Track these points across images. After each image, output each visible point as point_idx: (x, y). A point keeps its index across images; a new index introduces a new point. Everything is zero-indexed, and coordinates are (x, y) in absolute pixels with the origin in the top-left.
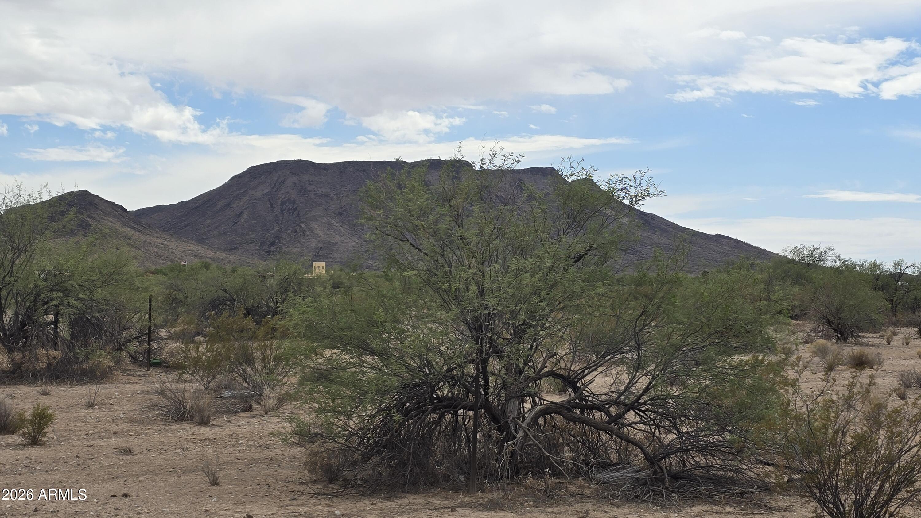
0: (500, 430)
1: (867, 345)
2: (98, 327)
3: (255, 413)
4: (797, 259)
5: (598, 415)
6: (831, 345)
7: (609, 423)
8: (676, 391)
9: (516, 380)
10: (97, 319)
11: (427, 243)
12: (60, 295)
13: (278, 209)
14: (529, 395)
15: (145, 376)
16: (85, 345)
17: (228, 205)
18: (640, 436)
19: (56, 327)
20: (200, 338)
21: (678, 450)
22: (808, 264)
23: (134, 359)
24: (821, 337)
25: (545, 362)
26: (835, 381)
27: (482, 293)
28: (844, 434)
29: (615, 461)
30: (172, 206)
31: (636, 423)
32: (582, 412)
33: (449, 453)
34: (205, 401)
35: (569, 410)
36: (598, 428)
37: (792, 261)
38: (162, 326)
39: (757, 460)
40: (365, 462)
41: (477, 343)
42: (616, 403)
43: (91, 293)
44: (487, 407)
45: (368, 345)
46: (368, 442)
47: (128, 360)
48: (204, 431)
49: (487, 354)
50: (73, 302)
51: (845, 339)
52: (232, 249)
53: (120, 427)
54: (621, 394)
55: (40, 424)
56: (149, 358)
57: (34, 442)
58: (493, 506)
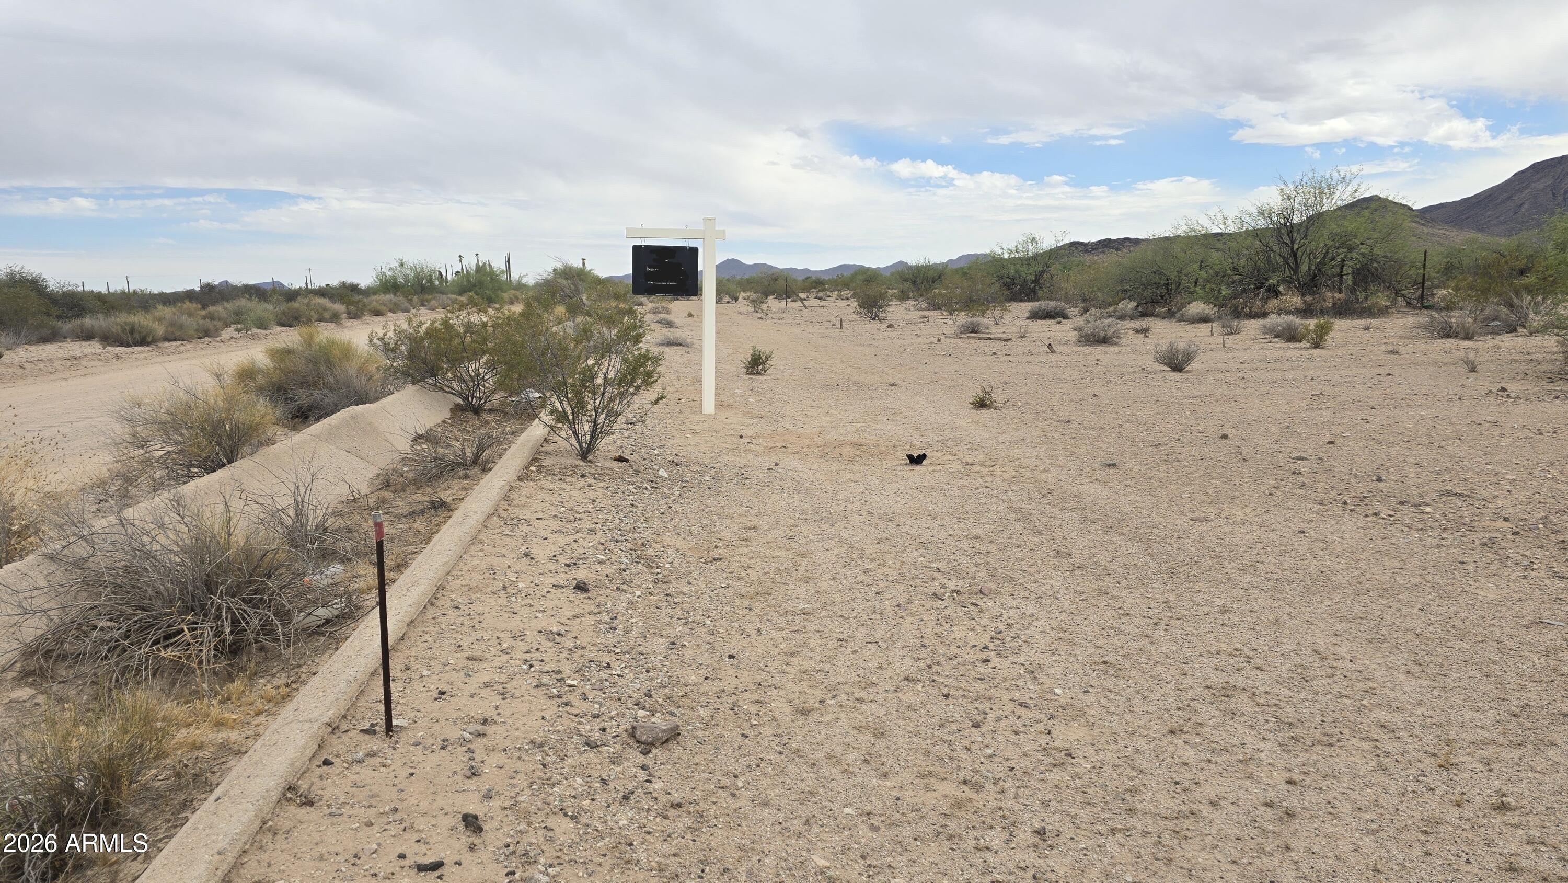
2: (1378, 277)
3: (1519, 333)
10: (1377, 269)
12: (1345, 250)
15: (1417, 314)
23: (1409, 302)
34: (1471, 327)
43: (1372, 248)
47: (1403, 303)
48: (1467, 343)
50: (1355, 256)
53: (1391, 340)
55: (1322, 333)
56: (1422, 303)
57: (1317, 346)
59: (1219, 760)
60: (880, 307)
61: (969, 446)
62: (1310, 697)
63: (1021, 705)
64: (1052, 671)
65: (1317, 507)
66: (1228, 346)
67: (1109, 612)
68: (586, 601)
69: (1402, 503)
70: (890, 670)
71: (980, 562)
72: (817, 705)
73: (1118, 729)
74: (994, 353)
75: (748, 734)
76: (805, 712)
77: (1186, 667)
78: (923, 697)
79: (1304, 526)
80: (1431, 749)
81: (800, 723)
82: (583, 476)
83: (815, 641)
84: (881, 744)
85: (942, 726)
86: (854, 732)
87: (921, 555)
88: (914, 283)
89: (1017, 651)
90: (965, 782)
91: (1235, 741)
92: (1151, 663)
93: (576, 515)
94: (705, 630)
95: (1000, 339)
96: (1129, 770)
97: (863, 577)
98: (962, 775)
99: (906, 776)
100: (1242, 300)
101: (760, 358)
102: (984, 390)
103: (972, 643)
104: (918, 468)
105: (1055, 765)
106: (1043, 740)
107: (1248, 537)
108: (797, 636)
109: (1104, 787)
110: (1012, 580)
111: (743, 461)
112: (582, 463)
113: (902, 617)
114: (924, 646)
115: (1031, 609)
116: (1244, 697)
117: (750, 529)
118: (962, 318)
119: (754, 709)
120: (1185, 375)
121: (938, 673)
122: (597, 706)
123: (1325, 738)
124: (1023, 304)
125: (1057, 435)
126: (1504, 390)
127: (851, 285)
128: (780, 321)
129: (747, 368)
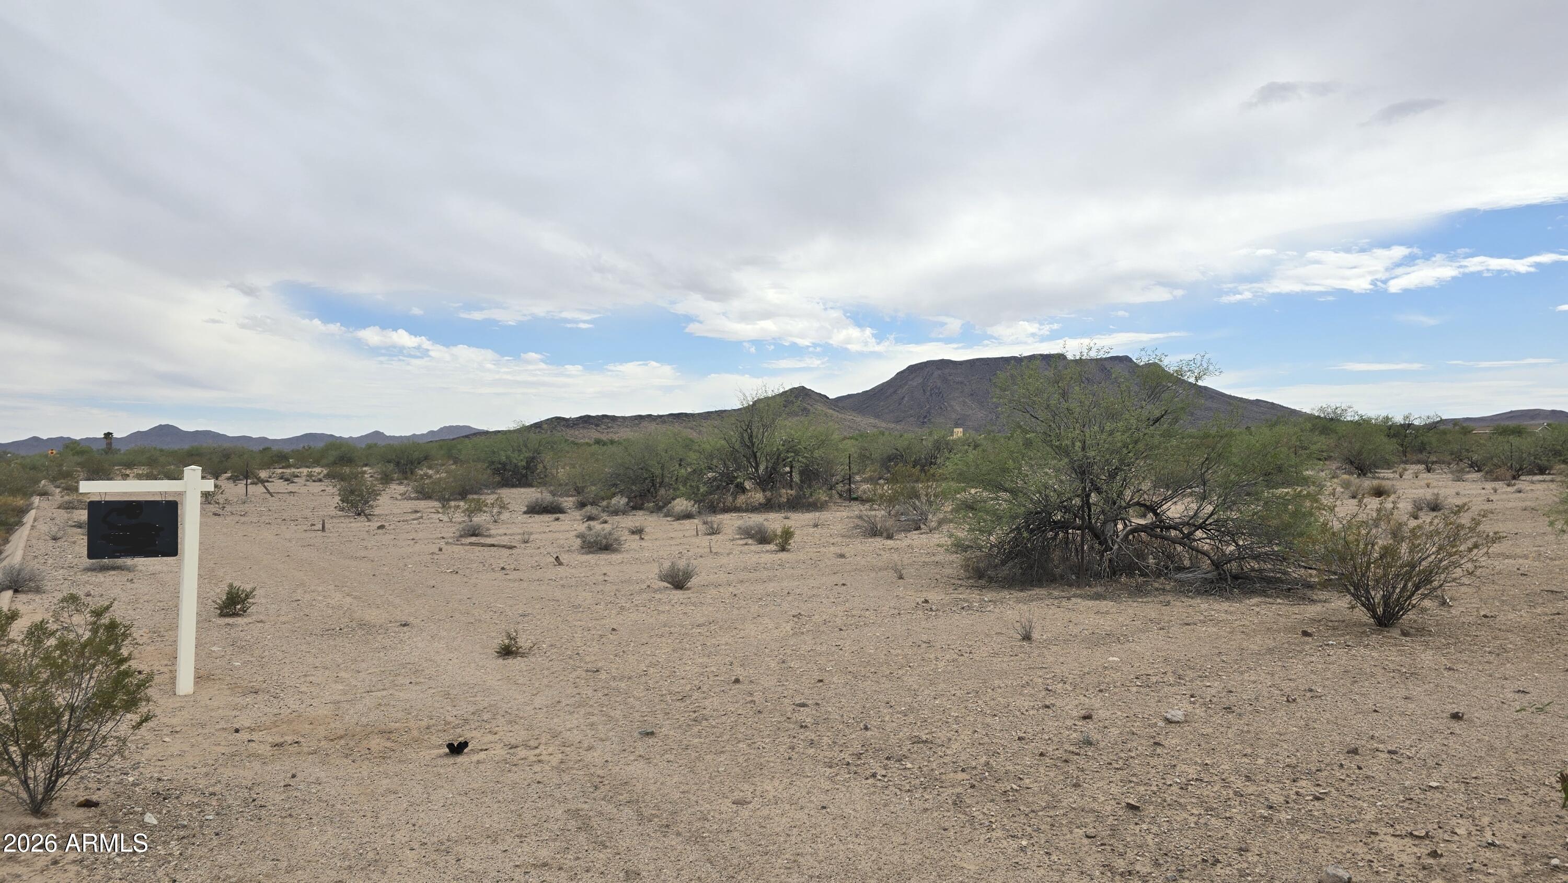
0: (1101, 544)
1: (1383, 479)
2: (817, 475)
3: (923, 531)
4: (1322, 416)
5: (1173, 533)
6: (1354, 479)
7: (1183, 538)
8: (1234, 515)
9: (1111, 508)
10: (817, 470)
11: (1041, 414)
12: (792, 454)
13: (928, 393)
14: (1122, 519)
15: (848, 506)
16: (810, 486)
17: (895, 392)
18: (1206, 547)
19: (791, 475)
20: (882, 481)
21: (1237, 558)
22: (1332, 419)
23: (841, 496)
24: (1345, 473)
25: (1132, 496)
26: (1366, 506)
27: (1083, 449)
28: (1373, 545)
29: (1188, 566)
31: (1204, 539)
32: (1162, 531)
33: (1065, 559)
34: (890, 523)
35: (1152, 530)
36: (1174, 542)
37: (1319, 417)
38: (857, 474)
39: (1299, 565)
40: (1004, 565)
41: (1082, 483)
42: (1188, 524)
43: (812, 453)
44: (1092, 529)
45: (1001, 485)
46: (1004, 551)
47: (837, 496)
48: (889, 542)
49: (1089, 490)
50: (800, 459)
51: (1365, 475)
52: (898, 421)
53: (836, 540)
54: (1192, 518)
55: (788, 531)
56: (849, 497)
57: (783, 549)
58: (1098, 597)
60: (365, 499)
61: (507, 718)
65: (828, 772)
66: (714, 550)
69: (889, 757)
74: (503, 569)
79: (825, 799)
88: (398, 464)
95: (504, 546)
100: (716, 496)
101: (238, 595)
102: (509, 636)
104: (460, 759)
107: (784, 820)
111: (249, 774)
118: (458, 515)
120: (688, 593)
124: (522, 490)
125: (590, 692)
126: (926, 601)
127: (324, 461)
128: (243, 519)
129: (221, 608)
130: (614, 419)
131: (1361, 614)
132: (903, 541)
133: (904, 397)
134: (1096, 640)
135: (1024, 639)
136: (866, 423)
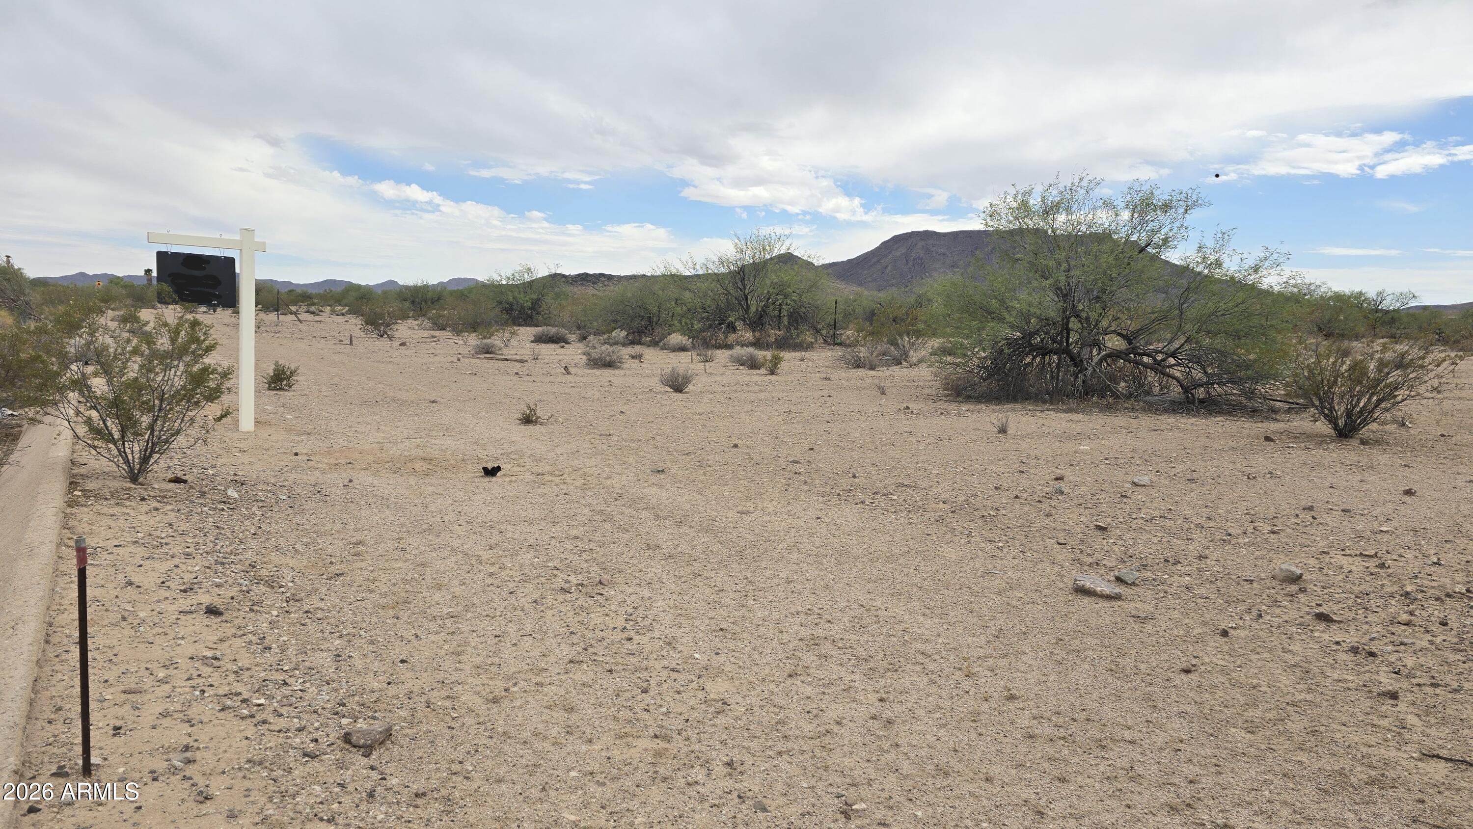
0: (1075, 365)
2: (805, 319)
3: (903, 366)
5: (1146, 359)
7: (1155, 365)
9: (1089, 334)
10: (804, 314)
12: (782, 297)
13: (911, 264)
14: (1098, 344)
15: (832, 349)
16: (796, 329)
17: (879, 261)
18: (1178, 374)
19: (780, 318)
21: (1205, 384)
23: (826, 340)
25: (1110, 324)
29: (1158, 392)
30: (843, 262)
31: (1174, 365)
32: (1135, 357)
34: (873, 359)
35: (1126, 356)
36: (1146, 368)
40: (982, 382)
42: (1161, 353)
43: (800, 297)
44: (1069, 354)
47: (822, 340)
48: (872, 373)
49: (1069, 314)
50: (789, 301)
53: (821, 369)
55: (776, 362)
56: (834, 341)
57: (773, 373)
58: (1070, 411)
59: (829, 691)
60: (388, 325)
61: (533, 458)
62: (870, 639)
63: (673, 670)
64: (684, 640)
65: (821, 499)
66: (708, 371)
67: (707, 590)
68: (224, 624)
69: (875, 493)
70: (552, 656)
71: (588, 558)
72: (503, 693)
73: (752, 679)
74: (517, 374)
75: (453, 726)
76: (495, 701)
77: (780, 626)
78: (591, 675)
79: (819, 514)
80: (956, 665)
81: (496, 710)
82: (143, 499)
83: (474, 640)
84: (574, 717)
85: (617, 695)
86: (546, 711)
87: (535, 557)
88: (413, 302)
89: (651, 629)
90: (656, 736)
91: (835, 677)
92: (754, 626)
93: (162, 541)
94: (364, 641)
95: (516, 360)
96: (772, 708)
97: (489, 581)
98: (651, 732)
99: (607, 739)
100: (709, 334)
101: (283, 372)
102: (529, 408)
103: (611, 626)
104: (494, 479)
105: (718, 713)
106: (701, 695)
107: (783, 524)
108: (455, 637)
109: (760, 723)
110: (621, 571)
111: (312, 479)
112: (133, 486)
113: (542, 611)
114: (572, 633)
115: (647, 594)
116: (828, 644)
117: (356, 544)
118: (473, 340)
119: (448, 704)
120: (685, 396)
121: (595, 654)
122: (296, 720)
123: (891, 667)
124: (528, 328)
125: (605, 447)
126: (908, 408)
127: (344, 302)
128: (277, 335)
129: (269, 383)
130: (610, 277)
131: (1323, 427)
132: (883, 373)
133: (887, 266)
134: (1066, 437)
135: (999, 432)
136: (847, 291)
